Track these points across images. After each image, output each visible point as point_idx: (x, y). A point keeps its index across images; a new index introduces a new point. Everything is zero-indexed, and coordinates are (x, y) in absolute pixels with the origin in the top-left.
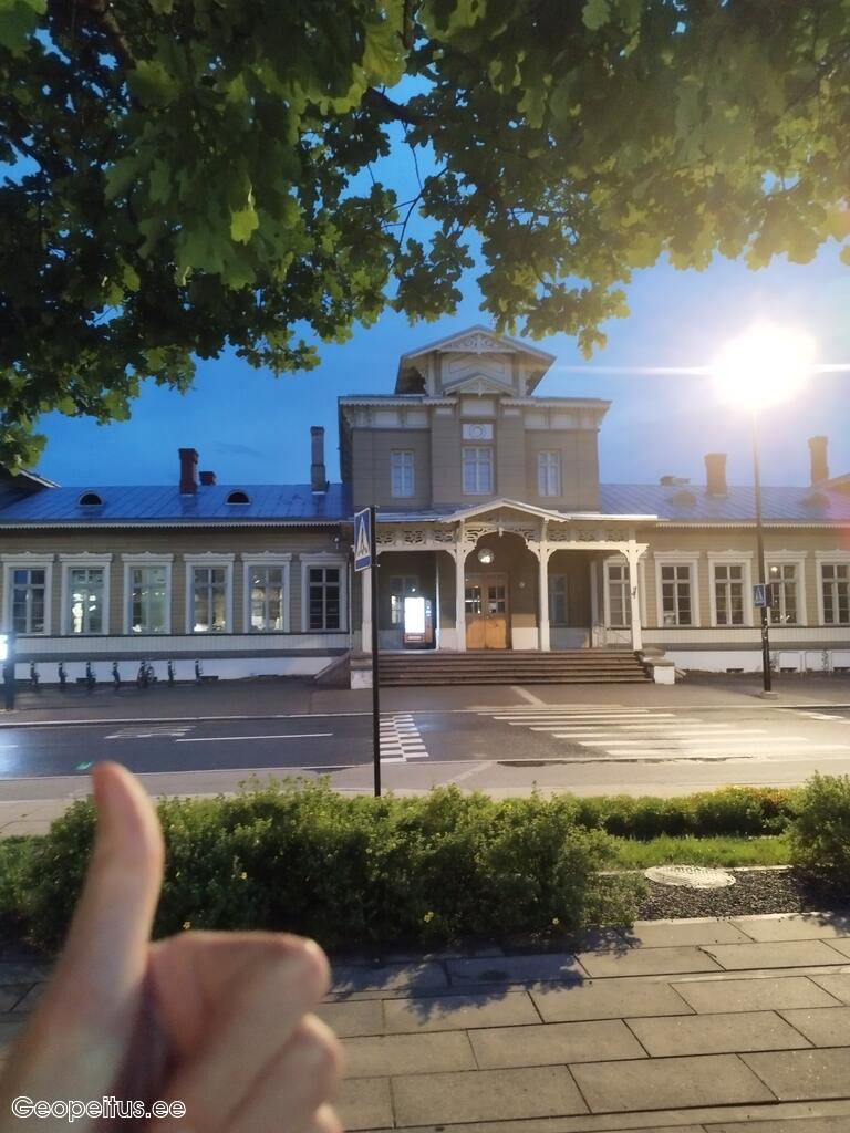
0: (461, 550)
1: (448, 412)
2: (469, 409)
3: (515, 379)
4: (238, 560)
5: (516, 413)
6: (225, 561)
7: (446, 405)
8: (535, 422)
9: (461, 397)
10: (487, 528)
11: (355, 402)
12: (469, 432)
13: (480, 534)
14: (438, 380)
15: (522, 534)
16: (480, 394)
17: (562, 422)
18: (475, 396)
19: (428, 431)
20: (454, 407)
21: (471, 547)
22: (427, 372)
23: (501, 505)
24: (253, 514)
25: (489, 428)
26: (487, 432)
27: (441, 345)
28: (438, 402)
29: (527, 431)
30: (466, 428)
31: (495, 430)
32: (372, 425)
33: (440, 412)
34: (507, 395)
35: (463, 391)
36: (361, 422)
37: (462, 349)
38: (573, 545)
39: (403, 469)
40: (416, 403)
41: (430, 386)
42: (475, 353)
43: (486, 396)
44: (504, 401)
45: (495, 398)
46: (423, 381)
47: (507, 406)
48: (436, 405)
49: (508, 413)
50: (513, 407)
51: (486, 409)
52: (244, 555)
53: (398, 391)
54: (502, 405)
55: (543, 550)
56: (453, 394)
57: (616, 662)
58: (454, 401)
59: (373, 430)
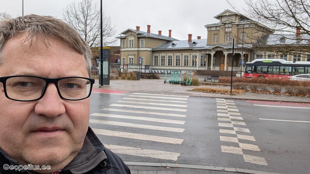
0: (212, 53)
1: (223, 26)
2: (226, 26)
3: (236, 19)
8: (241, 27)
10: (216, 50)
11: (208, 26)
12: (227, 30)
14: (221, 21)
15: (222, 51)
16: (228, 23)
17: (246, 26)
18: (226, 23)
19: (219, 30)
21: (214, 53)
22: (220, 19)
23: (217, 46)
25: (231, 29)
27: (220, 15)
29: (238, 29)
30: (226, 29)
33: (221, 27)
35: (224, 23)
36: (209, 30)
37: (224, 15)
39: (216, 37)
40: (217, 25)
42: (226, 16)
44: (233, 24)
49: (234, 26)
51: (230, 26)
55: (226, 53)
56: (223, 23)
58: (223, 24)
59: (211, 31)
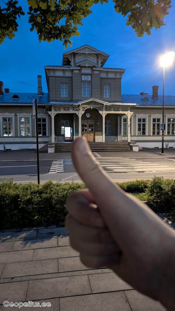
0: (80, 113)
1: (77, 72)
2: (84, 71)
3: (98, 62)
4: (16, 115)
5: (98, 72)
6: (12, 115)
7: (77, 69)
8: (103, 75)
9: (82, 67)
10: (88, 107)
11: (50, 68)
12: (84, 78)
13: (86, 109)
14: (74, 61)
15: (98, 109)
16: (87, 66)
17: (111, 76)
18: (85, 67)
19: (72, 77)
20: (79, 70)
21: (83, 112)
22: (71, 59)
23: (92, 100)
24: (20, 102)
25: (90, 77)
26: (89, 78)
27: (76, 50)
28: (75, 68)
29: (101, 78)
30: (83, 76)
31: (91, 78)
32: (55, 75)
33: (75, 71)
34: (95, 67)
35: (82, 65)
36: (52, 74)
37: (82, 52)
38: (112, 112)
39: (64, 89)
40: (68, 69)
41: (72, 64)
42: (86, 53)
43: (88, 67)
44: (94, 69)
45: (92, 67)
46: (70, 62)
47: (95, 70)
48: (74, 69)
49: (95, 72)
50: (96, 70)
51: (89, 71)
52: (18, 114)
53: (63, 65)
54: (94, 70)
55: (104, 113)
56: (79, 66)
57: (123, 145)
58: (79, 68)
59: (56, 77)
